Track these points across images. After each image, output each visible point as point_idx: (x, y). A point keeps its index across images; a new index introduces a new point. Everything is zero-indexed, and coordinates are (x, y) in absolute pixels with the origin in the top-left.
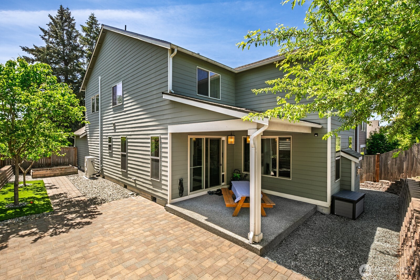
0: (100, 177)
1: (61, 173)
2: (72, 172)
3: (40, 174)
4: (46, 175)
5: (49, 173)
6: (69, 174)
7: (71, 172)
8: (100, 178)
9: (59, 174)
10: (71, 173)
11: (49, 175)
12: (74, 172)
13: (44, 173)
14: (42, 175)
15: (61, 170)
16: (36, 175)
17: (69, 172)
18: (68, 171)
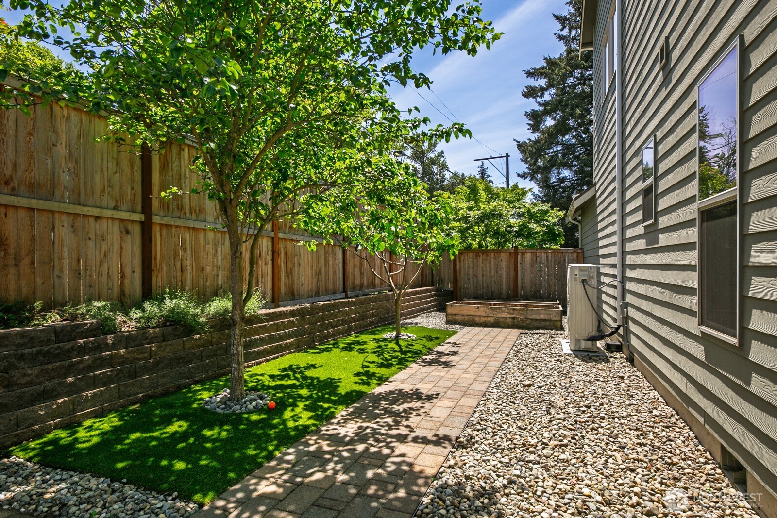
0: (618, 355)
1: (514, 318)
2: (545, 321)
3: (462, 313)
4: (477, 319)
5: (484, 314)
6: (536, 324)
7: (540, 320)
8: (618, 358)
9: (509, 320)
10: (543, 324)
11: (483, 320)
12: (550, 321)
13: (472, 313)
14: (466, 318)
15: (513, 309)
16: (455, 315)
17: (536, 320)
18: (533, 317)
